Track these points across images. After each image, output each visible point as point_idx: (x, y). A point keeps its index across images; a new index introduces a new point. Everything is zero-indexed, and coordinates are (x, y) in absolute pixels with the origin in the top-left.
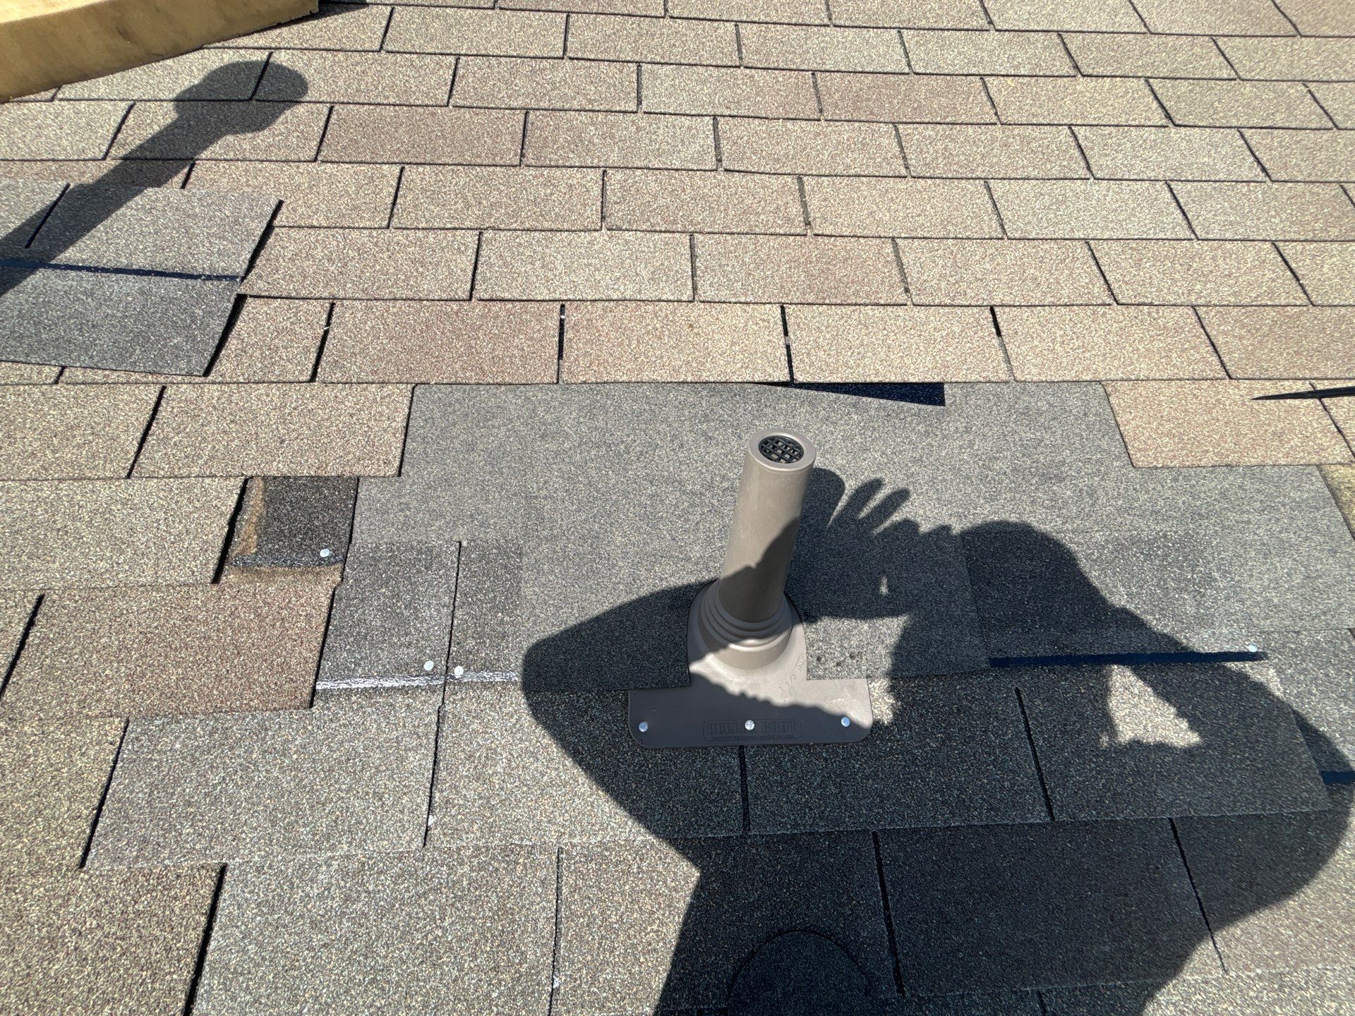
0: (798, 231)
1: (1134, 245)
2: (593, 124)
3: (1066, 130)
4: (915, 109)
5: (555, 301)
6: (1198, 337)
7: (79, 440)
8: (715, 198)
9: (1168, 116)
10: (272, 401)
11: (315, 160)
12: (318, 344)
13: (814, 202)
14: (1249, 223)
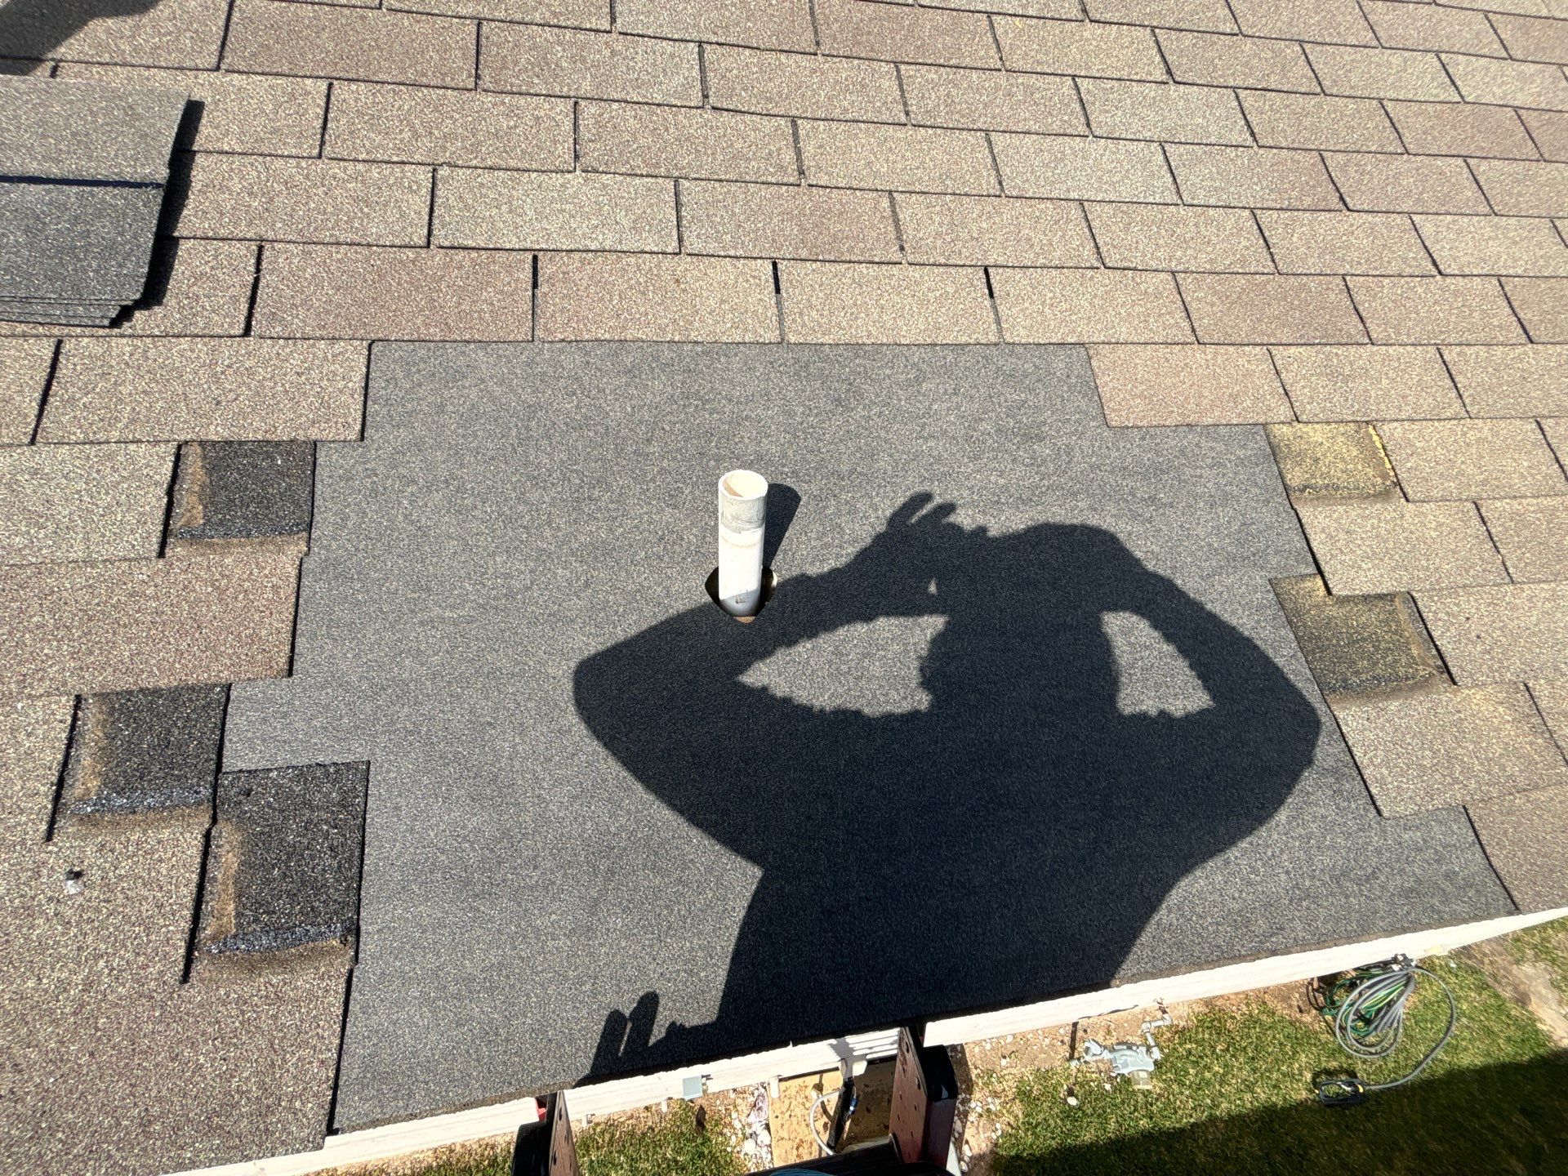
0: (792, 180)
1: (1125, 209)
2: (560, 43)
3: (1069, 81)
4: (919, 48)
5: (526, 250)
6: (1175, 304)
8: (702, 140)
9: (1169, 72)
10: (198, 357)
11: (218, 68)
12: (249, 293)
13: (809, 149)
14: (1232, 189)
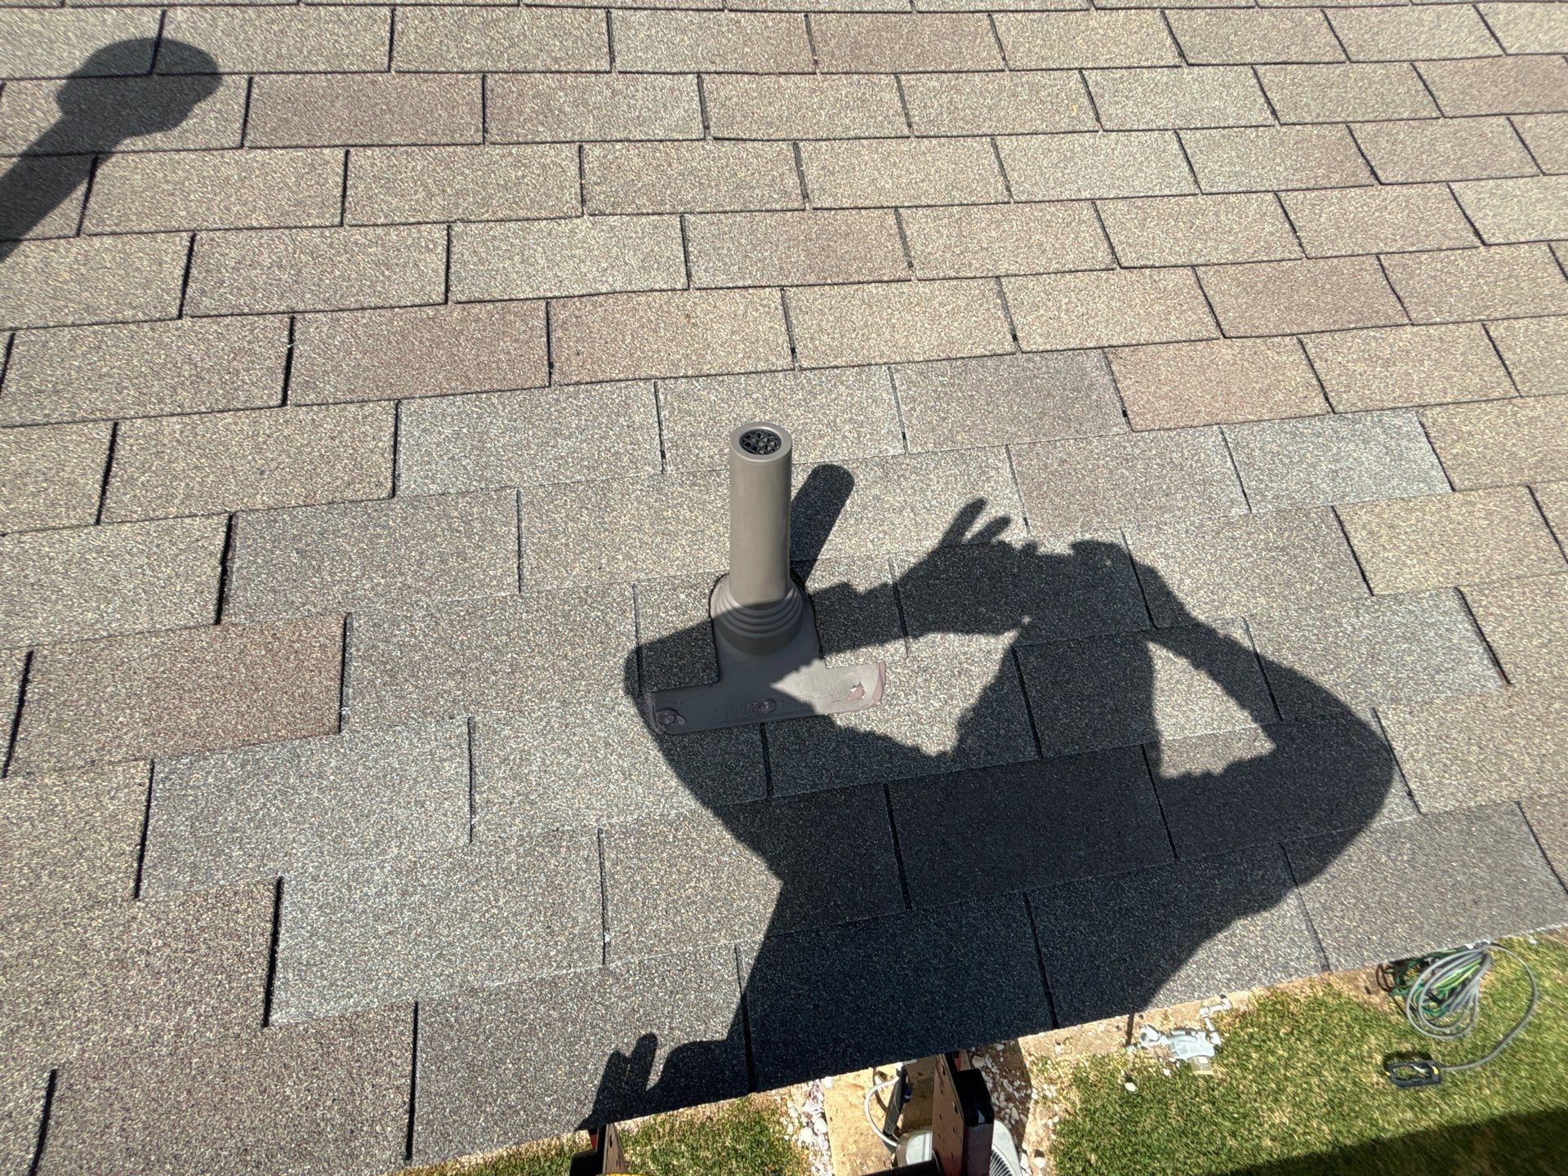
0: (796, 205)
1: (1140, 204)
2: (562, 89)
3: (1077, 75)
4: (918, 56)
5: (540, 299)
6: (1197, 298)
7: (31, 488)
8: (705, 172)
9: (1182, 54)
10: (242, 430)
11: (242, 146)
12: (284, 364)
13: (812, 172)
14: (1254, 173)
